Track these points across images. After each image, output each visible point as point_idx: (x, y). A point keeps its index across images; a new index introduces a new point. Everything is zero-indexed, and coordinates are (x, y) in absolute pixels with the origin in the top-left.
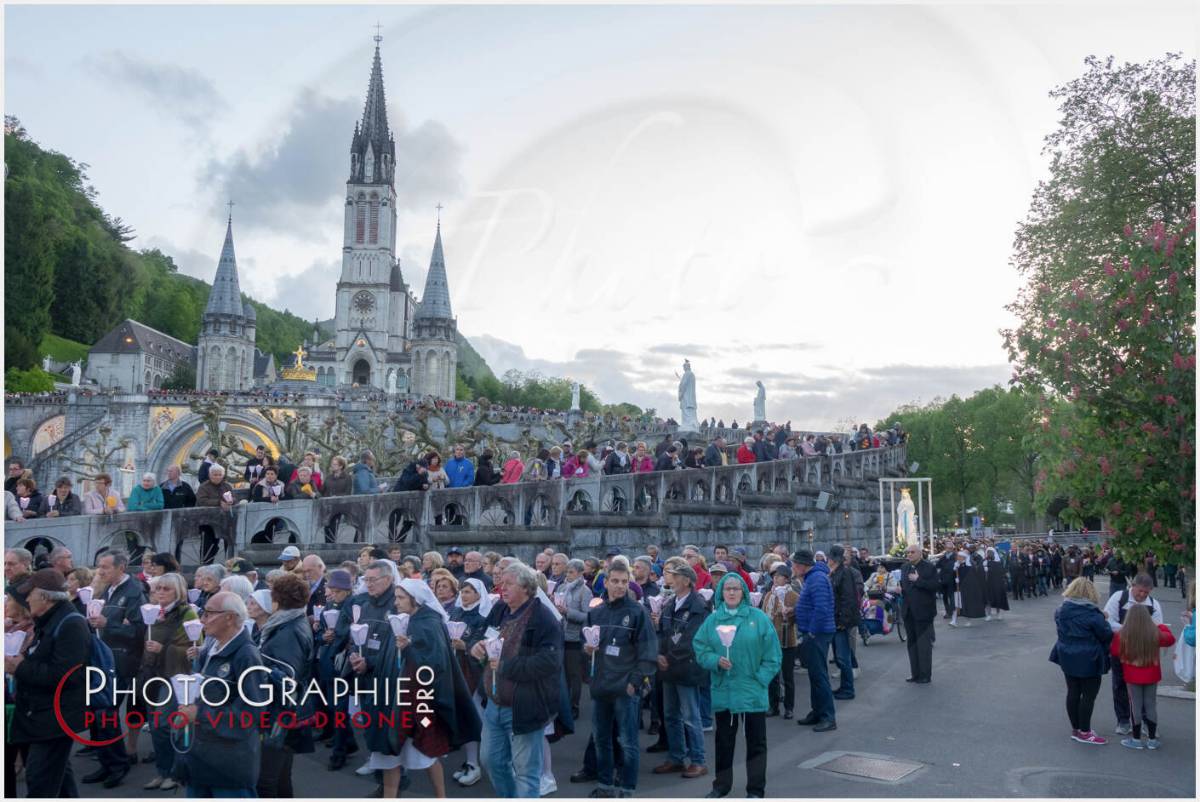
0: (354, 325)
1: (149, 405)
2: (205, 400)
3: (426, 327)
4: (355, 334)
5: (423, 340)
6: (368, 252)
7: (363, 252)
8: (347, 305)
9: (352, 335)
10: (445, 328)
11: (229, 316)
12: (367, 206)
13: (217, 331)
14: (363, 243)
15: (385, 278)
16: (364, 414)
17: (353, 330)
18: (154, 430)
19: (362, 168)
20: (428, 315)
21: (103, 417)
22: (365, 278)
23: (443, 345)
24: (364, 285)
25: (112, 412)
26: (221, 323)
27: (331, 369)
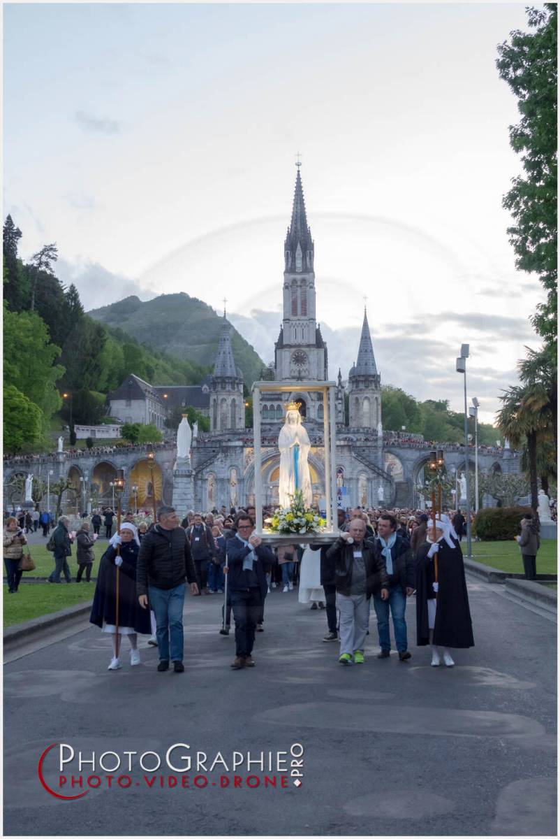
0: (293, 374)
3: (362, 381)
5: (361, 390)
6: (300, 322)
7: (297, 322)
8: (288, 360)
10: (374, 381)
11: (231, 378)
12: (299, 289)
13: (223, 388)
14: (296, 315)
15: (313, 341)
18: (247, 462)
19: (294, 262)
21: (218, 455)
22: (299, 341)
23: (373, 393)
24: (299, 346)
25: (223, 452)
26: (226, 383)
27: (279, 406)
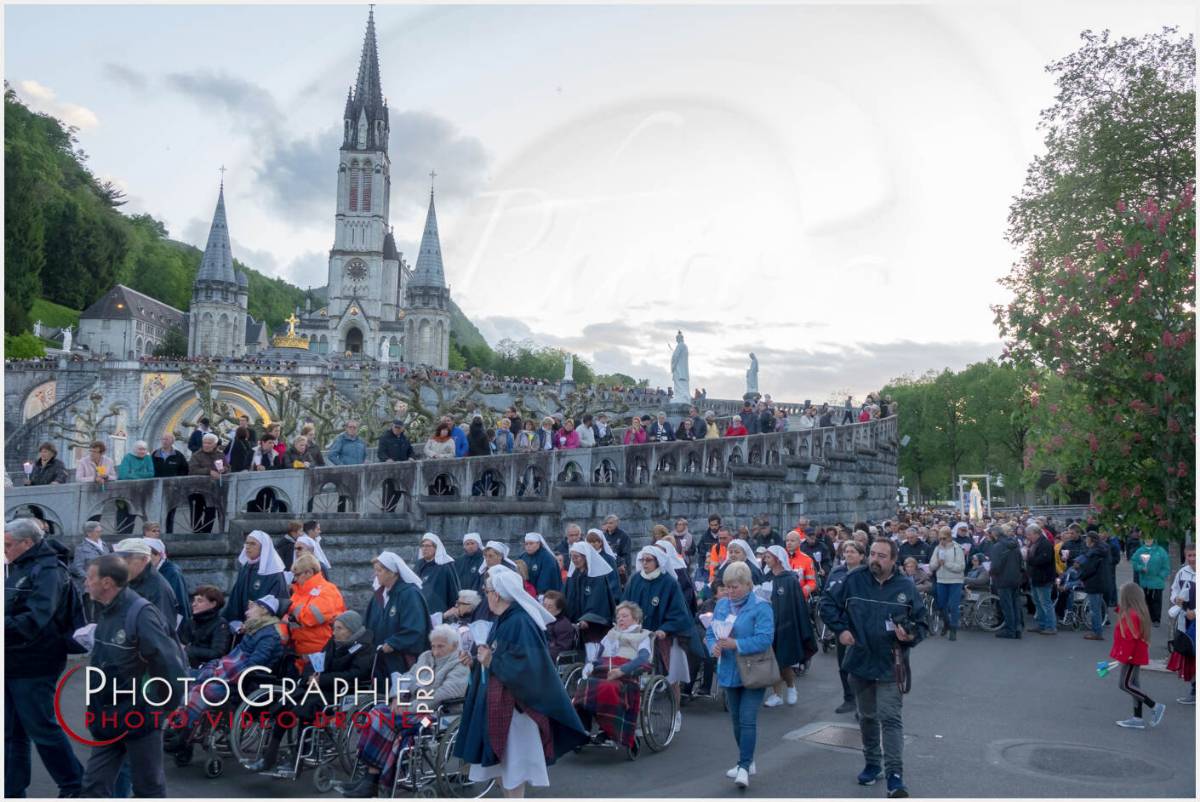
0: (347, 293)
1: (140, 371)
2: (198, 366)
3: (420, 295)
4: (347, 302)
5: (416, 308)
6: (361, 220)
7: (356, 220)
8: (340, 272)
9: (346, 302)
10: (438, 297)
11: (221, 283)
12: (361, 173)
13: (208, 297)
14: (356, 210)
15: (378, 246)
16: (356, 382)
17: (346, 297)
18: (146, 397)
19: (356, 135)
20: (422, 283)
21: (94, 383)
22: (359, 246)
23: (437, 314)
24: (357, 253)
25: (103, 378)
26: (213, 290)
27: (324, 337)
